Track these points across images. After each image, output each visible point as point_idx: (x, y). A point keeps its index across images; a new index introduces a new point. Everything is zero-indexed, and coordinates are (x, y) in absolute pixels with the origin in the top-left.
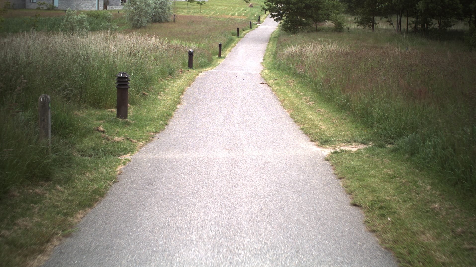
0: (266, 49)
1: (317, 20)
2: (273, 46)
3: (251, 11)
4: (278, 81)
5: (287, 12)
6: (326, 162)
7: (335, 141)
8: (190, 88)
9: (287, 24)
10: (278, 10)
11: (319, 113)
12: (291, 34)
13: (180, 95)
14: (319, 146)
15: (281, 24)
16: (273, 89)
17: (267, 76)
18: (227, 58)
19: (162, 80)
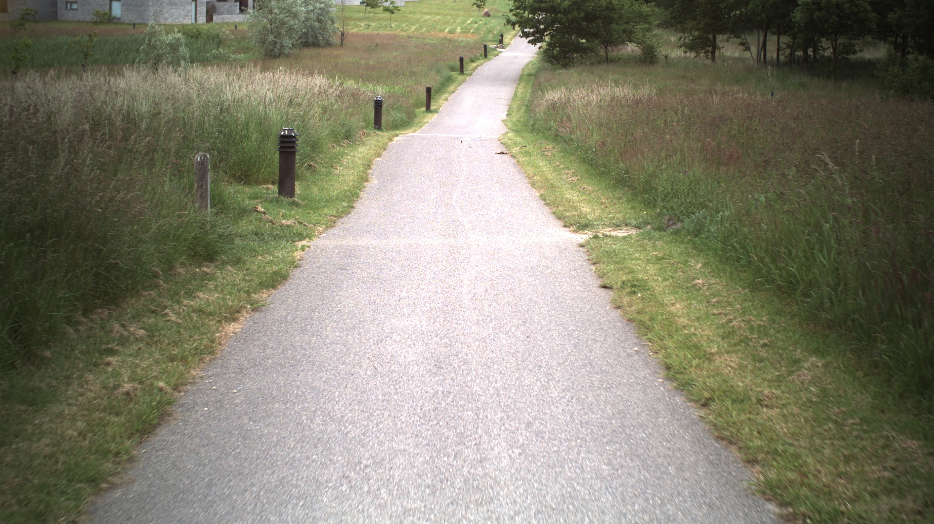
0: (512, 96)
1: (609, 42)
2: (525, 91)
3: (486, 24)
4: (527, 149)
5: (553, 27)
6: (581, 249)
7: (598, 225)
8: (380, 159)
9: (552, 50)
10: (534, 24)
11: (584, 192)
12: (560, 69)
13: (366, 169)
14: (574, 231)
15: (541, 50)
16: (518, 162)
17: (510, 142)
18: (442, 112)
19: (333, 146)
